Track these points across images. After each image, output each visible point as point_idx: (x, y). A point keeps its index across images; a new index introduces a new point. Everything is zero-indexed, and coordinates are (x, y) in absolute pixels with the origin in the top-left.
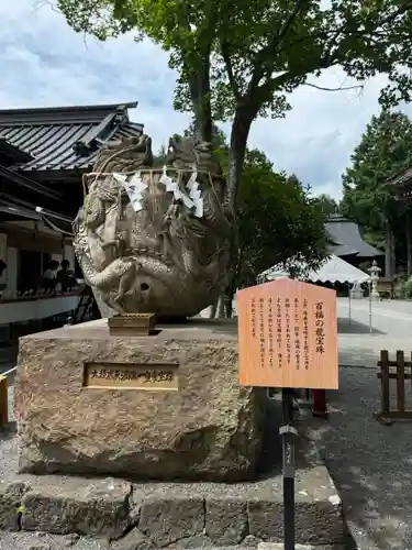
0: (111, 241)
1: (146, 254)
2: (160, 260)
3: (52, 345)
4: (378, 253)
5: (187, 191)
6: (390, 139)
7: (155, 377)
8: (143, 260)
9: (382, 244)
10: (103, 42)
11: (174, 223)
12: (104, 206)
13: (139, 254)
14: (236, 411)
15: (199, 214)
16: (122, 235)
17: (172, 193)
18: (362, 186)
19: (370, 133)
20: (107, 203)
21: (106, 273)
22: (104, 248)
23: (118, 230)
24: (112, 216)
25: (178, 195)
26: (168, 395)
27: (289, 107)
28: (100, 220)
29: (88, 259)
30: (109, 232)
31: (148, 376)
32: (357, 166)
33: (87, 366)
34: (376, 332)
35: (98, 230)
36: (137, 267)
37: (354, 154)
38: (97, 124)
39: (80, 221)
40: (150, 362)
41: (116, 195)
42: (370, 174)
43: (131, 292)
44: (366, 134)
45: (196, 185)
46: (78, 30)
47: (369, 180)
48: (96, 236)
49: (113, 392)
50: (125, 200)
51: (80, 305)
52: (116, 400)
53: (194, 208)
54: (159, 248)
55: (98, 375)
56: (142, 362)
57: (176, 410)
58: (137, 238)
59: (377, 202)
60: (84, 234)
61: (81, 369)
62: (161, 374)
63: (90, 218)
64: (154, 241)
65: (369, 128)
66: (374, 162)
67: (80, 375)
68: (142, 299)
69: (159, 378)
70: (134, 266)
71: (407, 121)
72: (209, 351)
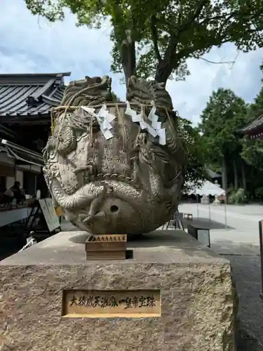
0: (84, 166)
1: (117, 179)
2: (131, 184)
3: (28, 272)
4: (218, 176)
5: (150, 122)
6: (224, 105)
7: (135, 302)
8: (114, 184)
9: (220, 169)
10: (52, 23)
11: (143, 150)
12: (74, 135)
13: (110, 178)
14: (220, 335)
15: (163, 142)
16: (95, 160)
17: (138, 123)
18: (207, 134)
19: (211, 102)
20: (77, 131)
21: (77, 197)
22: (76, 173)
23: (90, 156)
24: (83, 143)
25: (143, 126)
26: (150, 322)
27: (188, 73)
28: (73, 147)
29: (59, 183)
30: (81, 158)
31: (128, 301)
32: (203, 122)
33: (66, 293)
34: (229, 228)
35: (70, 157)
36: (109, 191)
37: (202, 114)
38: (42, 86)
39: (51, 148)
40: (131, 288)
41: (88, 124)
42: (212, 127)
43: (101, 214)
44: (209, 102)
45: (156, 118)
46: (34, 13)
47: (211, 131)
48: (68, 162)
49: (94, 321)
50: (96, 128)
51: (31, 215)
52: (98, 330)
53: (158, 137)
54: (129, 173)
55: (78, 302)
56: (123, 288)
57: (160, 338)
58: (109, 163)
59: (217, 144)
60: (55, 160)
61: (60, 297)
62: (142, 300)
63: (62, 146)
64: (124, 166)
65: (211, 98)
66: (215, 119)
67: (59, 304)
68: (111, 220)
69: (139, 304)
70: (105, 190)
71: (233, 95)
72: (190, 276)
